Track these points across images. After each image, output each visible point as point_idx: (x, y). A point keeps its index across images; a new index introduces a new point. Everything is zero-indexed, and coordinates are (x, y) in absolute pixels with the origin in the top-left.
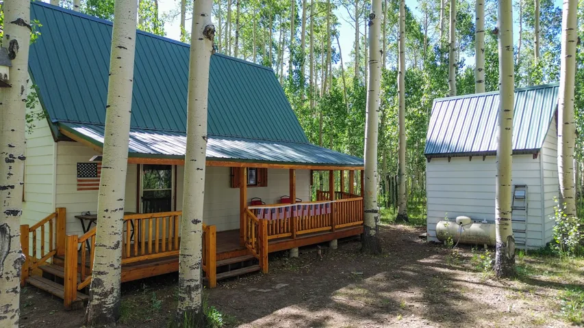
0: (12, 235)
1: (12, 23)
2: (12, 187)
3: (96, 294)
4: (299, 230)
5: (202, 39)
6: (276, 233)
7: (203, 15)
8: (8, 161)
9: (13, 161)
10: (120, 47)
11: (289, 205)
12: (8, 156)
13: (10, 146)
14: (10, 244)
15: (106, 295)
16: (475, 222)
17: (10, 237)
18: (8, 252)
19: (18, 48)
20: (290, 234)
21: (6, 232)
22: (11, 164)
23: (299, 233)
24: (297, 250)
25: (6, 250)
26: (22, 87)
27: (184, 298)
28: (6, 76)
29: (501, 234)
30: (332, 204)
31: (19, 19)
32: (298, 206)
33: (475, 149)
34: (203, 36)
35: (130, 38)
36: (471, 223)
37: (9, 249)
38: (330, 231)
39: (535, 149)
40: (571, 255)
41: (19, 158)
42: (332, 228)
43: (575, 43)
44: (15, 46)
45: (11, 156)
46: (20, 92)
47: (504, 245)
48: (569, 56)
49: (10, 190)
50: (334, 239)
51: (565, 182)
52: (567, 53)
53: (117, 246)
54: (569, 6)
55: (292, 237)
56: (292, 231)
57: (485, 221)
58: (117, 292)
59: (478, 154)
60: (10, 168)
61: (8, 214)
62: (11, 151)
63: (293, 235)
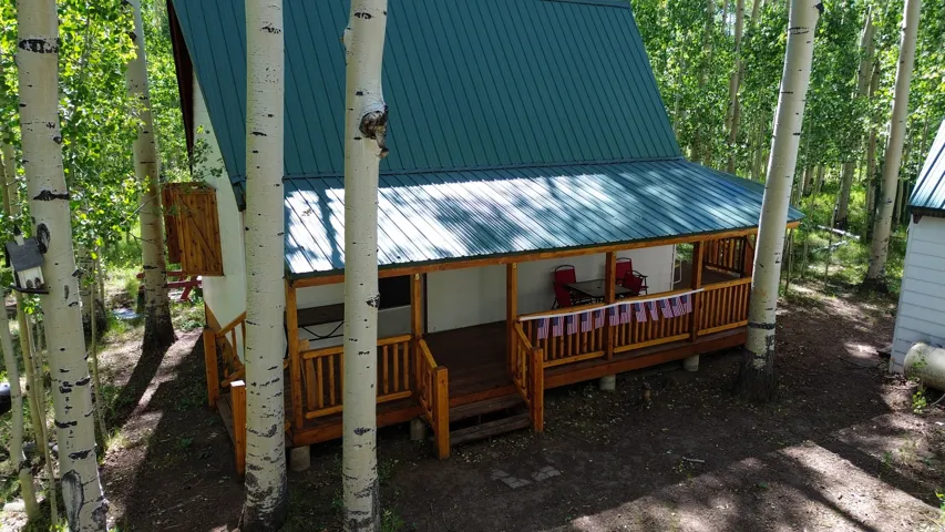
0: (83, 482)
1: (35, 198)
2: (74, 423)
3: (250, 493)
4: (620, 344)
5: (359, 139)
6: (574, 353)
7: (360, 94)
8: (63, 391)
9: (70, 390)
10: (256, 134)
11: (603, 307)
12: (61, 384)
13: (62, 371)
14: (82, 494)
15: (261, 496)
17: (82, 485)
18: (82, 504)
19: (48, 235)
20: (601, 353)
21: (75, 479)
22: (68, 395)
23: (619, 350)
24: (612, 379)
25: (79, 500)
26: (67, 289)
28: (38, 280)
30: (693, 295)
31: (43, 192)
32: (620, 306)
34: (360, 134)
35: (270, 116)
37: (83, 499)
38: (687, 340)
41: (78, 384)
42: (691, 337)
44: (44, 234)
45: (66, 384)
46: (64, 295)
49: (71, 427)
50: (695, 354)
53: (272, 432)
55: (604, 358)
56: (605, 348)
58: (279, 491)
60: (67, 399)
61: (74, 458)
62: (66, 378)
63: (606, 354)
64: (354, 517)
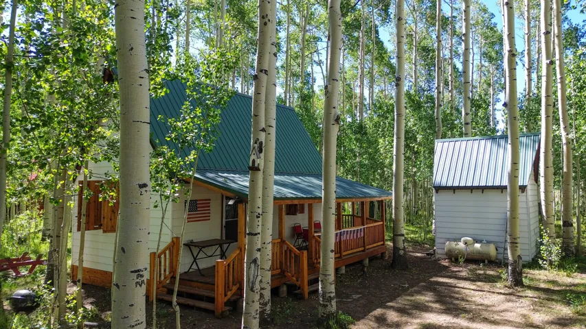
4: (344, 251)
5: (334, 124)
16: (477, 242)
23: (344, 254)
24: (344, 268)
27: (327, 305)
29: (513, 254)
30: (364, 228)
32: (344, 231)
33: (476, 184)
34: (334, 122)
36: (474, 243)
38: (363, 251)
39: (523, 186)
40: (555, 268)
42: (364, 249)
43: (552, 107)
47: (515, 262)
48: (547, 117)
50: (366, 258)
51: (547, 211)
52: (546, 114)
54: (547, 79)
56: (340, 252)
57: (484, 242)
59: (478, 188)
63: (340, 256)
64: (329, 295)
